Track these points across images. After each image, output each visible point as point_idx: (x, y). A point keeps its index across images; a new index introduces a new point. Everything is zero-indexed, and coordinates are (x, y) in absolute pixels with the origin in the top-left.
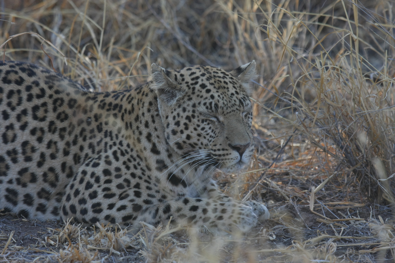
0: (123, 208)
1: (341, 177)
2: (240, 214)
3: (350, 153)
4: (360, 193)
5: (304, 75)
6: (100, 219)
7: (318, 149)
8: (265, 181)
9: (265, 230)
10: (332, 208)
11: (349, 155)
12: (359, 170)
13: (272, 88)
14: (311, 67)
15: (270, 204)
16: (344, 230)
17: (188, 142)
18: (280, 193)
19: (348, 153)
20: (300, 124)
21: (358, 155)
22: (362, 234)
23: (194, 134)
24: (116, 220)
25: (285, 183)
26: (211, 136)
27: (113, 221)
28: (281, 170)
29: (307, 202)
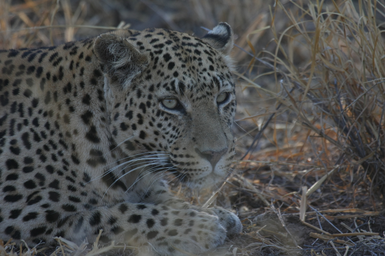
0: (32, 216)
1: (344, 173)
3: (358, 139)
4: (372, 196)
5: (292, 26)
7: (312, 133)
8: (236, 179)
9: (235, 249)
10: (332, 218)
11: (356, 141)
12: (371, 164)
13: (246, 44)
14: (303, 15)
15: (243, 212)
16: (350, 249)
17: (142, 141)
18: (257, 196)
19: (355, 139)
20: (286, 97)
21: (369, 141)
23: (150, 131)
24: (22, 235)
25: (265, 181)
26: (172, 136)
27: (17, 235)
28: (258, 163)
29: (296, 209)
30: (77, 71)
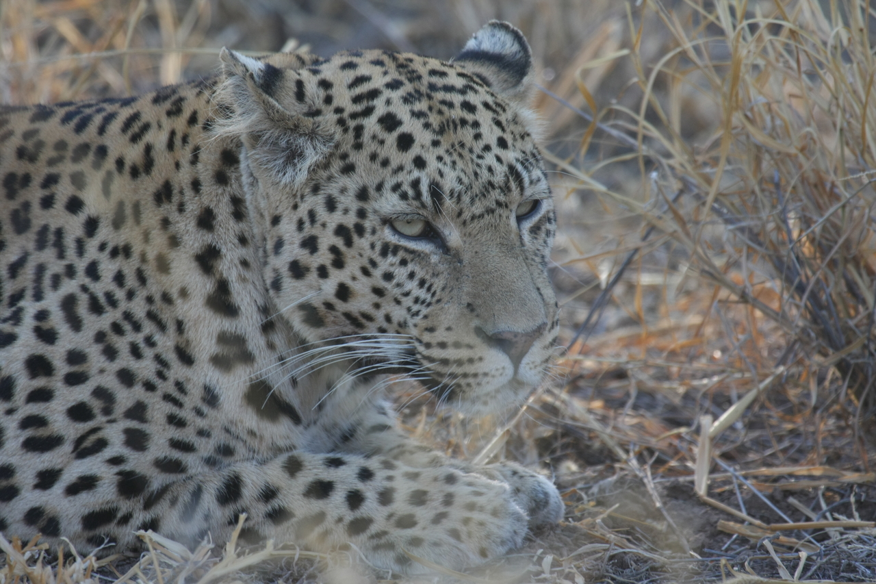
0: (86, 483)
1: (796, 386)
2: (471, 507)
3: (827, 308)
4: (860, 438)
5: (679, 50)
6: (9, 520)
8: (549, 399)
9: (549, 559)
10: (769, 488)
11: (824, 313)
12: (857, 365)
13: (574, 90)
14: (703, 24)
15: (566, 474)
16: (809, 559)
18: (597, 437)
19: (821, 307)
20: (665, 212)
21: (852, 312)
22: (868, 572)
23: (361, 286)
24: (63, 525)
25: (615, 404)
26: (417, 300)
27: (51, 527)
28: (600, 363)
29: (686, 467)
30: (185, 155)
